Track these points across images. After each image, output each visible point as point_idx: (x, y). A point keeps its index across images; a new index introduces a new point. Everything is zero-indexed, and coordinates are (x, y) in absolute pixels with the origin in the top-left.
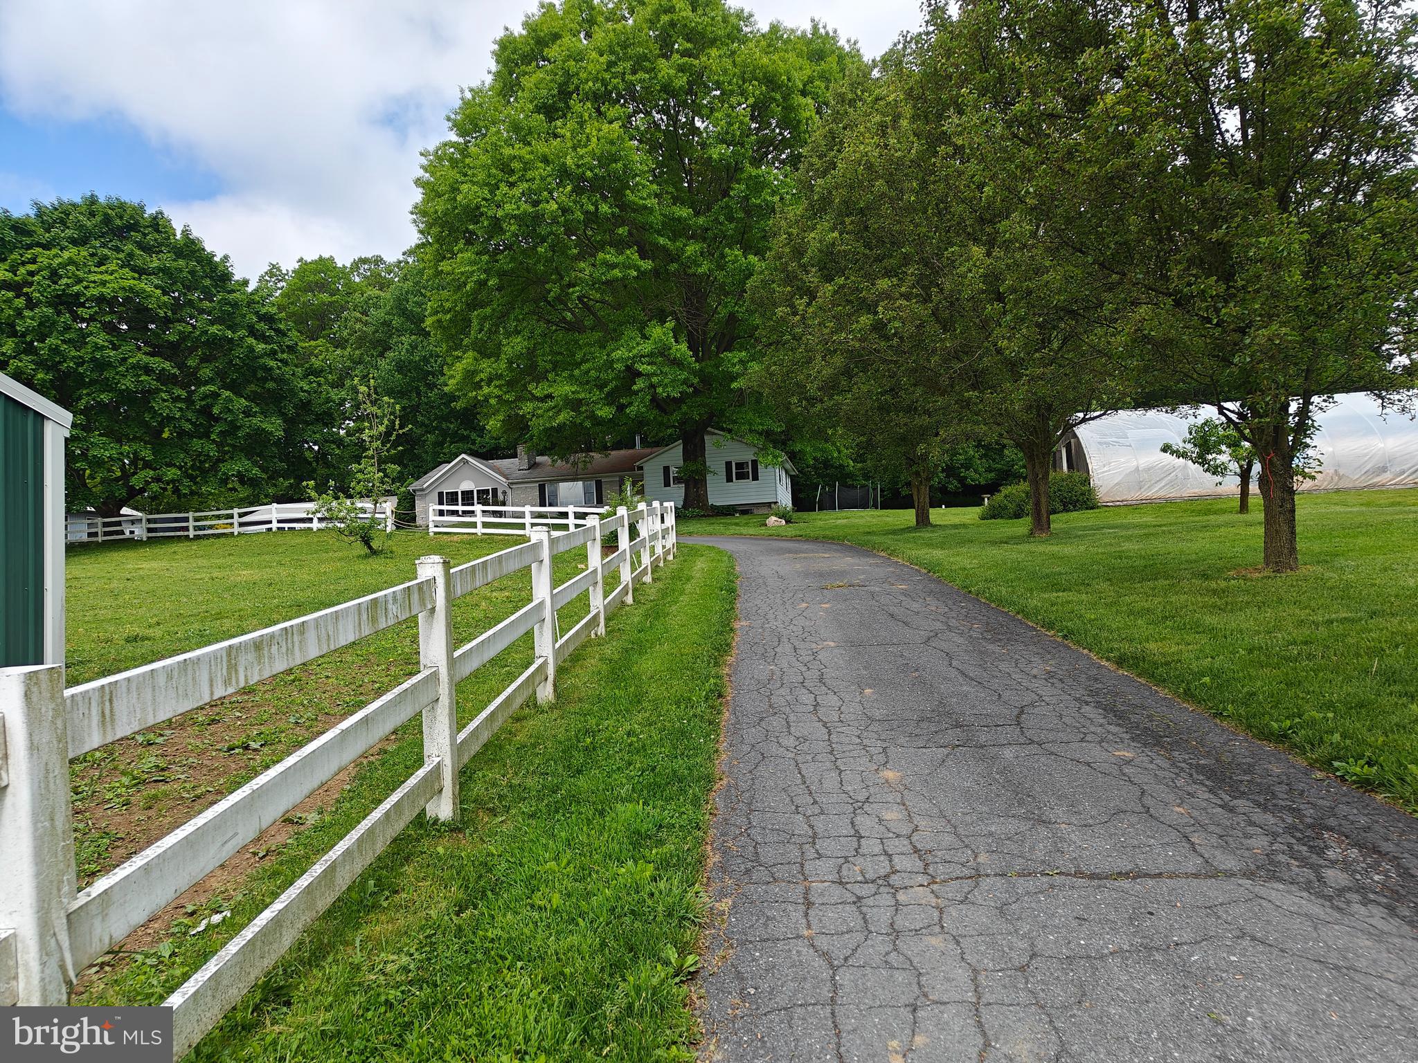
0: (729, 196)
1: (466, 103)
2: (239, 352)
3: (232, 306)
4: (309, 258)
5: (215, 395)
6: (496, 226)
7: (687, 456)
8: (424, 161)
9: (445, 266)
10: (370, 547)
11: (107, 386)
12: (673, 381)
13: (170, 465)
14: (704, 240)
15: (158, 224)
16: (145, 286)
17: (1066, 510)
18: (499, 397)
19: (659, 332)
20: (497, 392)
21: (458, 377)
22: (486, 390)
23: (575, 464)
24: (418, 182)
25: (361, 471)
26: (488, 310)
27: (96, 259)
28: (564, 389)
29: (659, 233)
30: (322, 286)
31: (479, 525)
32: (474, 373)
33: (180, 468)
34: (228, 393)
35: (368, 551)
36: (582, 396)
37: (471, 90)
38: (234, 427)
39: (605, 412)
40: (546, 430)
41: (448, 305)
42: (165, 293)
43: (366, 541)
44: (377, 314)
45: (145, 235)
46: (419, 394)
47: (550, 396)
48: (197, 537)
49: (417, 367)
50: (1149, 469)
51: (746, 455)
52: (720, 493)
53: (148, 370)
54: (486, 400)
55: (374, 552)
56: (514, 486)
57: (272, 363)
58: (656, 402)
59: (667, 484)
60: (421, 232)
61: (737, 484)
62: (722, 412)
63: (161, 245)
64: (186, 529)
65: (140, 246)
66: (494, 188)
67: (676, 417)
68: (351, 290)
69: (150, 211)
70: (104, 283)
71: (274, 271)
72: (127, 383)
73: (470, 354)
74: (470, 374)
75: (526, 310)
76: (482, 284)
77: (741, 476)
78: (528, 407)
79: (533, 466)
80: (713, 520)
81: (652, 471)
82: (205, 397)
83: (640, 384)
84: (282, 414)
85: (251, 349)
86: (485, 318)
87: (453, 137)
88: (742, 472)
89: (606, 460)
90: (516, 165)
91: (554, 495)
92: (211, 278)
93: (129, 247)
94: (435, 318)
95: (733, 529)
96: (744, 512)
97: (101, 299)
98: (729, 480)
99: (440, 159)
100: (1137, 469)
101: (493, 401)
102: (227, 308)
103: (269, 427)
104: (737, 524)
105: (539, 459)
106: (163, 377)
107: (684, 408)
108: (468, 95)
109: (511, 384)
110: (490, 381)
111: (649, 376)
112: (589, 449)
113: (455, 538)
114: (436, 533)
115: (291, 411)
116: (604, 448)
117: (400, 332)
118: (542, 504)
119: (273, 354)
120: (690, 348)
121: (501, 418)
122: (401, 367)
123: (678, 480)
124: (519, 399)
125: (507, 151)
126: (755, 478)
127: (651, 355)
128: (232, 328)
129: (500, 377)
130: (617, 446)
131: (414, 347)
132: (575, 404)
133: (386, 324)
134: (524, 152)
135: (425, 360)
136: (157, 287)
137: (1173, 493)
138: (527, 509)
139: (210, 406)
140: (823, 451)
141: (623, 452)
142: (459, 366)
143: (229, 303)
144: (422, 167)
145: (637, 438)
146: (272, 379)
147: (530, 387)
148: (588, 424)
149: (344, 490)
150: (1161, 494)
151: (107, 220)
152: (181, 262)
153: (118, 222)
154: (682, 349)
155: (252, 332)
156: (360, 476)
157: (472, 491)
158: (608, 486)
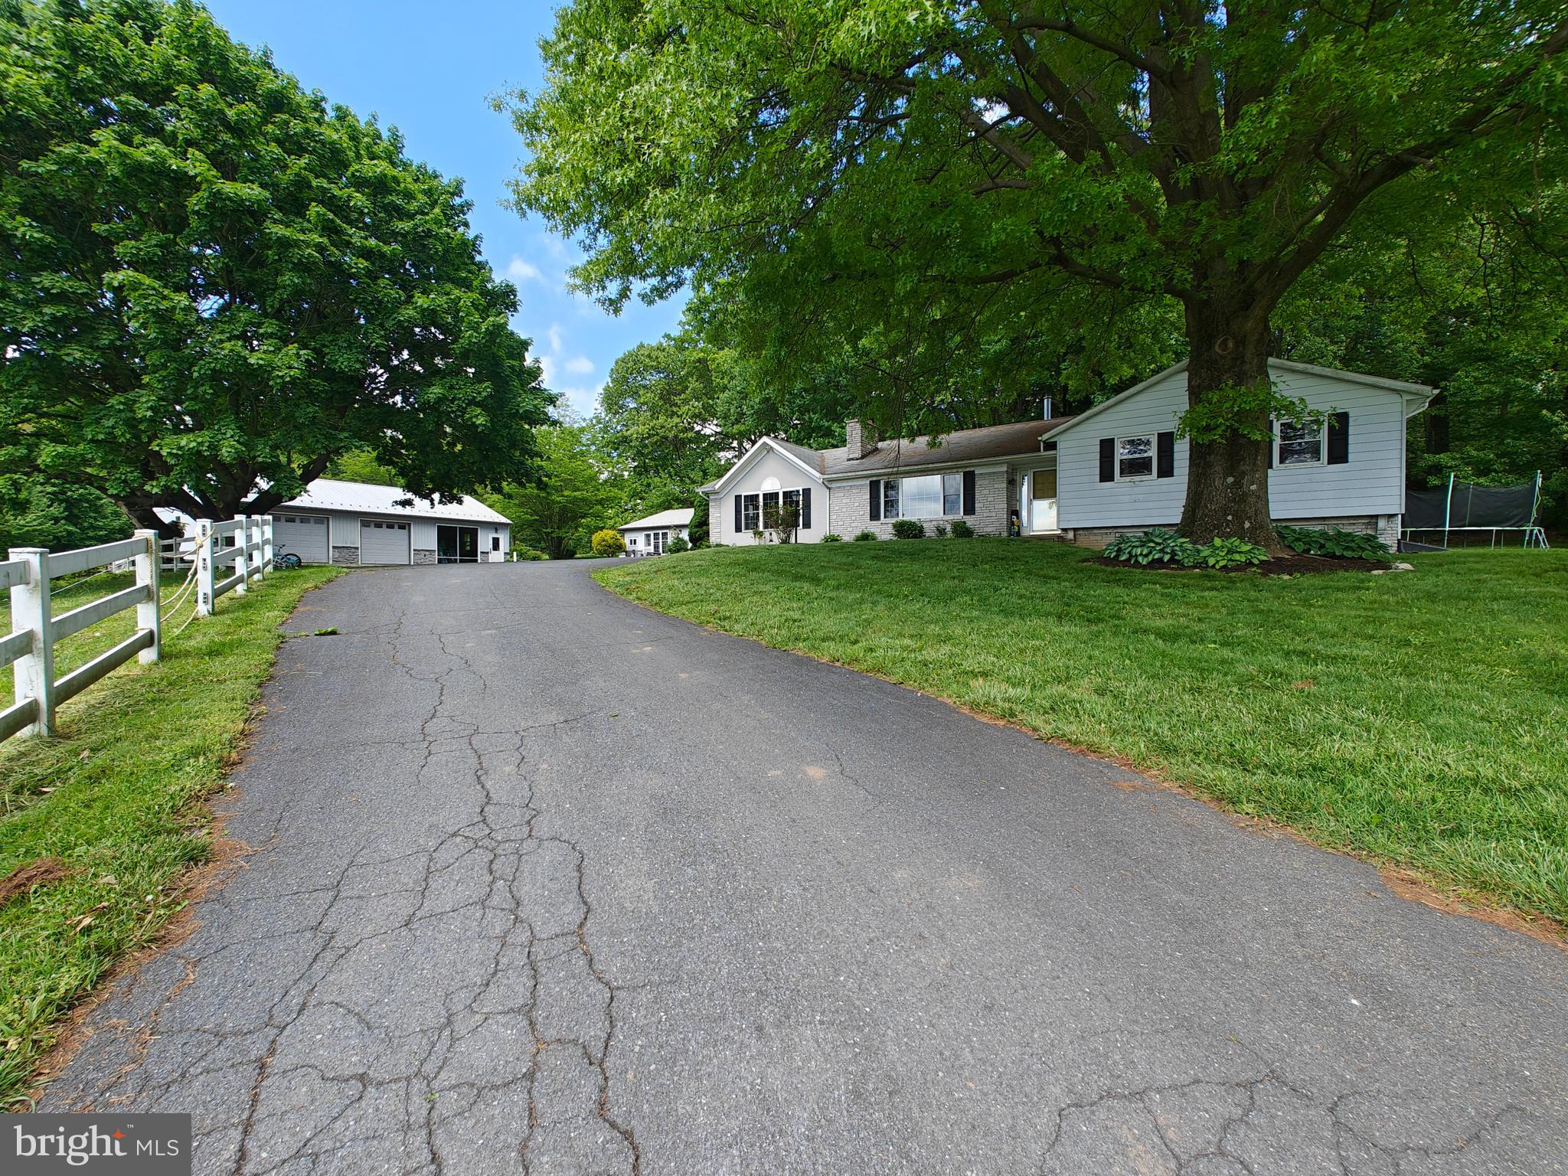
56: (834, 485)
59: (1107, 475)
79: (870, 453)
81: (1075, 451)
91: (895, 498)
123: (1130, 467)
126: (1339, 454)
157: (777, 494)
158: (986, 482)
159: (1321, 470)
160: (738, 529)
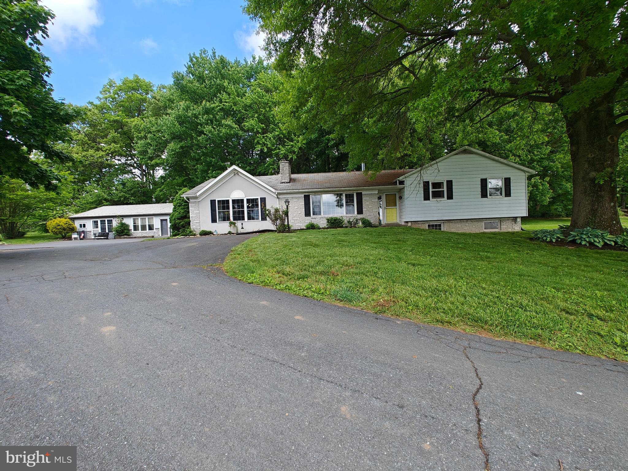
56: (280, 197)
61: (490, 199)
81: (413, 185)
91: (318, 205)
98: (484, 195)
118: (307, 213)
157: (243, 200)
158: (368, 198)
159: (503, 199)
160: (214, 220)
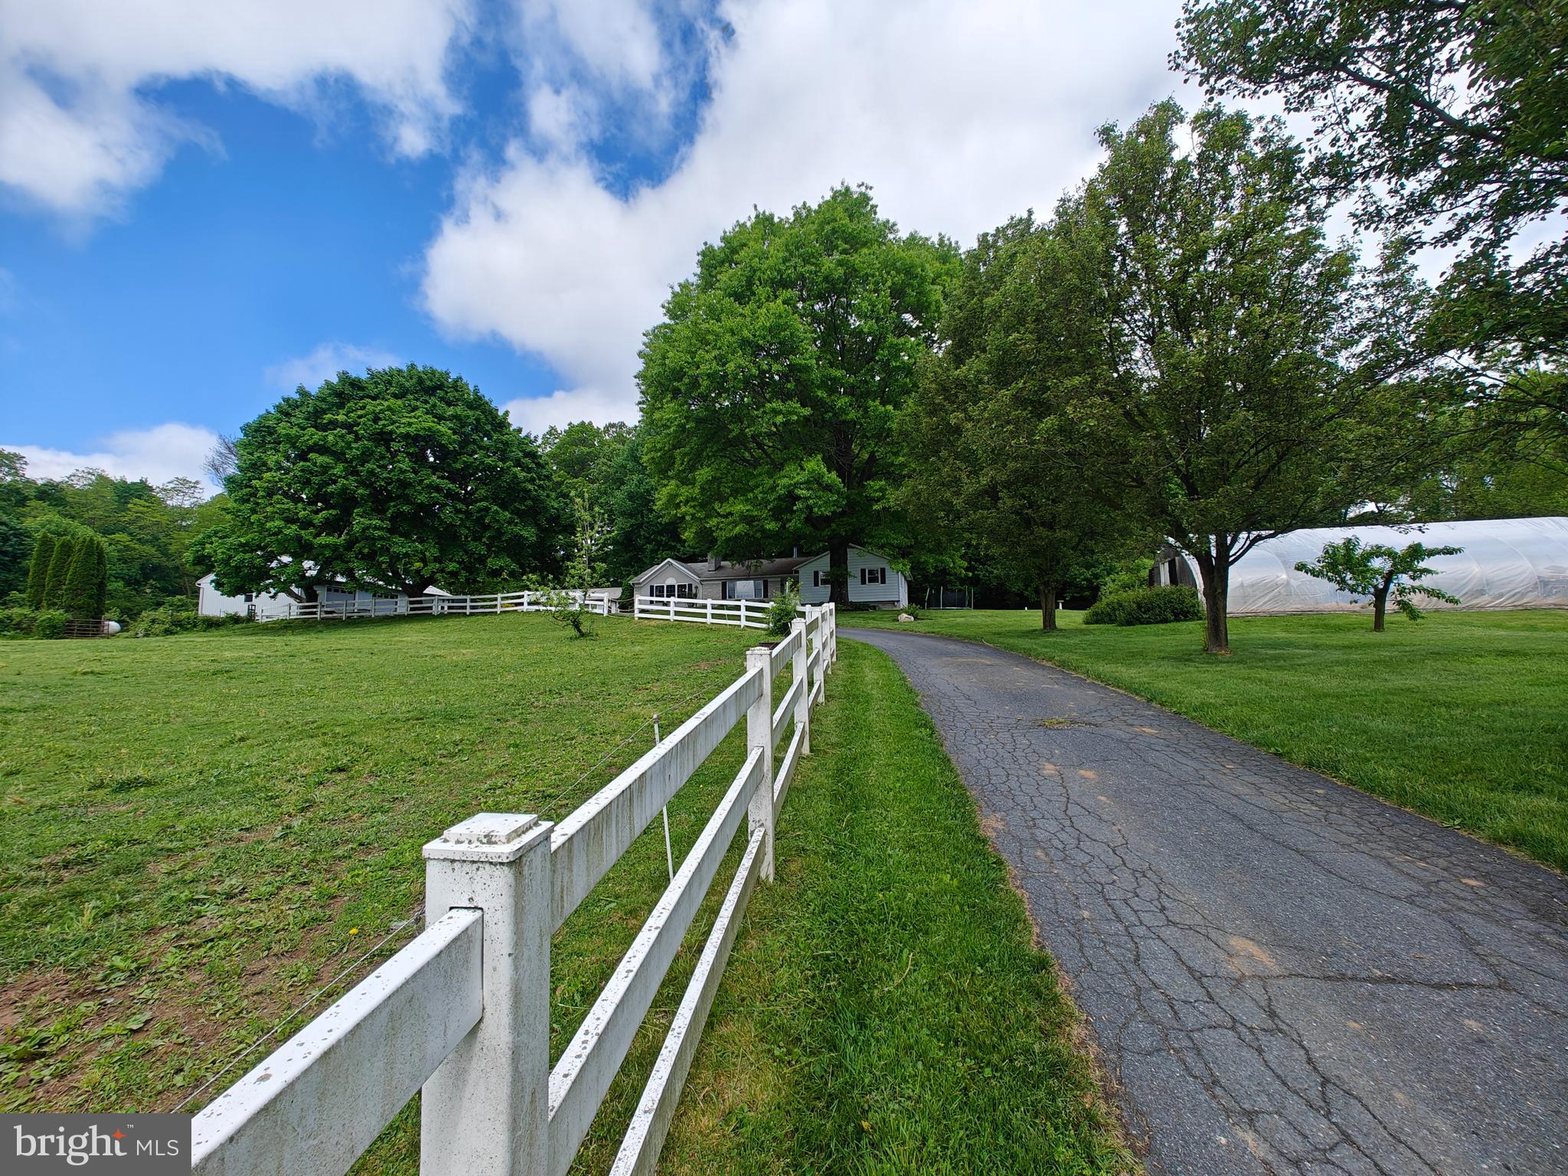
0: (875, 361)
1: (675, 295)
2: (507, 478)
3: (504, 444)
4: (576, 423)
5: (487, 509)
6: (695, 383)
7: (833, 563)
8: (646, 340)
9: (657, 416)
10: (579, 631)
11: (408, 500)
12: (826, 502)
13: (451, 560)
14: (853, 395)
15: (457, 385)
16: (443, 428)
17: (1177, 620)
18: (693, 515)
19: (814, 464)
20: (691, 511)
21: (664, 500)
22: (683, 509)
23: (748, 567)
24: (640, 354)
25: (574, 567)
26: (687, 449)
27: (410, 408)
28: (739, 507)
29: (818, 387)
30: (583, 442)
31: (672, 613)
32: (676, 496)
33: (458, 562)
34: (495, 508)
35: (578, 634)
36: (755, 513)
37: (680, 285)
38: (500, 533)
39: (771, 526)
40: (728, 540)
41: (659, 446)
42: (455, 433)
43: (577, 625)
44: (619, 460)
45: (447, 393)
46: (642, 517)
47: (731, 514)
48: (472, 614)
49: (642, 496)
50: (1253, 586)
51: (876, 564)
52: (857, 592)
53: (438, 489)
54: (683, 518)
55: (583, 635)
57: (530, 487)
58: (811, 519)
59: (816, 584)
60: (642, 392)
61: (869, 586)
62: (863, 530)
63: (458, 400)
64: (465, 608)
65: (442, 399)
66: (693, 354)
67: (827, 532)
68: (602, 443)
69: (453, 376)
70: (410, 424)
71: (552, 431)
72: (422, 498)
73: (673, 482)
74: (672, 497)
75: (715, 448)
76: (682, 427)
77: (873, 580)
78: (713, 522)
79: (718, 568)
80: (854, 614)
81: (806, 573)
82: (480, 510)
83: (799, 505)
84: (537, 525)
85: (515, 476)
86: (685, 455)
87: (667, 320)
88: (875, 577)
89: (771, 565)
90: (710, 337)
91: (733, 590)
92: (492, 424)
93: (433, 400)
94: (649, 456)
95: (871, 624)
96: (874, 608)
97: (407, 436)
98: (863, 582)
99: (656, 336)
100: (1242, 585)
101: (688, 518)
102: (500, 445)
103: (524, 533)
104: (874, 619)
105: (723, 563)
106: (451, 495)
107: (834, 526)
108: (677, 289)
109: (703, 505)
110: (687, 502)
111: (807, 499)
112: (760, 557)
113: (653, 623)
114: (640, 618)
115: (544, 523)
116: (770, 557)
117: (632, 472)
118: (724, 598)
119: (532, 481)
120: (838, 476)
121: (694, 530)
122: (631, 497)
123: (824, 582)
124: (708, 516)
125: (704, 326)
126: (883, 582)
127: (807, 482)
128: (503, 460)
129: (694, 499)
130: (780, 555)
131: (640, 482)
132: (748, 519)
133: (624, 467)
134: (717, 328)
135: (648, 492)
136: (450, 429)
137: (1277, 608)
138: (709, 602)
139: (482, 518)
140: (942, 562)
141: (784, 560)
142: (665, 491)
143: (502, 442)
144: (644, 344)
145: (795, 550)
146: (530, 498)
147: (716, 507)
148: (758, 535)
149: (560, 583)
150: (1266, 608)
151: (421, 381)
152: (470, 413)
153: (428, 383)
154: (833, 477)
155: (518, 463)
156: (572, 571)
157: (674, 586)
158: (772, 585)
159: (878, 585)
